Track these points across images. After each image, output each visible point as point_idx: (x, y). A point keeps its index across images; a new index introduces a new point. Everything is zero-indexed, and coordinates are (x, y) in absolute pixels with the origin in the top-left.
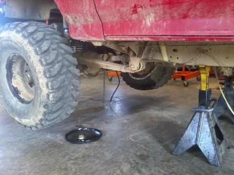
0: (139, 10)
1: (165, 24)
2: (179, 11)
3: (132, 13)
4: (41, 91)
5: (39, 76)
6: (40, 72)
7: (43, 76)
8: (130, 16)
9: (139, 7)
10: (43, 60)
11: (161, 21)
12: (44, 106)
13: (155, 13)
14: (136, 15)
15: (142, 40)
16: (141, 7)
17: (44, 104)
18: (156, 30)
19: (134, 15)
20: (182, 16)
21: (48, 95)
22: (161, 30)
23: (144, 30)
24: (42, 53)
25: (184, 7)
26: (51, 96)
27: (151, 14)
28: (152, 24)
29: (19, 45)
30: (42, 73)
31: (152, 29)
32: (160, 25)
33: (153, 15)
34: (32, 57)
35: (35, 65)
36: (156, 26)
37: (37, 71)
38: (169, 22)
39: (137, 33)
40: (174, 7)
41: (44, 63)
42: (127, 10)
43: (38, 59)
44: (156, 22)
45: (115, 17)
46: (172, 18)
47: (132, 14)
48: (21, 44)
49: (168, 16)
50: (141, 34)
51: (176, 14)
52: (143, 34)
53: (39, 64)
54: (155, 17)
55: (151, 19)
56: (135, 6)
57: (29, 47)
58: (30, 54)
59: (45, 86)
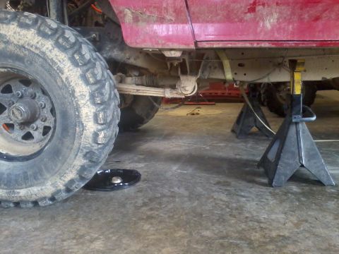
0: (259, 8)
1: (291, 26)
2: (311, 12)
3: (247, 11)
4: (83, 128)
5: (81, 102)
6: (83, 96)
7: (89, 103)
8: (243, 16)
9: (259, 5)
10: (88, 75)
11: (286, 24)
12: (85, 156)
13: (280, 13)
14: (253, 14)
15: (259, 46)
16: (263, 5)
17: (85, 151)
18: (278, 34)
19: (248, 14)
20: (313, 19)
21: (96, 135)
22: (285, 35)
23: (263, 33)
24: (85, 64)
25: (320, 7)
26: (102, 135)
27: (274, 14)
28: (273, 26)
29: (33, 49)
30: (87, 98)
31: (274, 33)
32: (284, 28)
33: (276, 16)
34: (66, 71)
35: (72, 84)
36: (279, 29)
37: (77, 94)
38: (296, 25)
39: (251, 38)
40: (306, 7)
41: (91, 80)
42: (241, 7)
43: (78, 74)
44: (279, 24)
45: (218, 15)
46: (301, 20)
47: (246, 13)
48: (36, 48)
49: (295, 18)
50: (257, 39)
51: (306, 16)
52: (261, 39)
53: (81, 82)
54: (278, 19)
55: (272, 21)
56: (254, 3)
57: (58, 54)
58: (62, 66)
59: (92, 120)
